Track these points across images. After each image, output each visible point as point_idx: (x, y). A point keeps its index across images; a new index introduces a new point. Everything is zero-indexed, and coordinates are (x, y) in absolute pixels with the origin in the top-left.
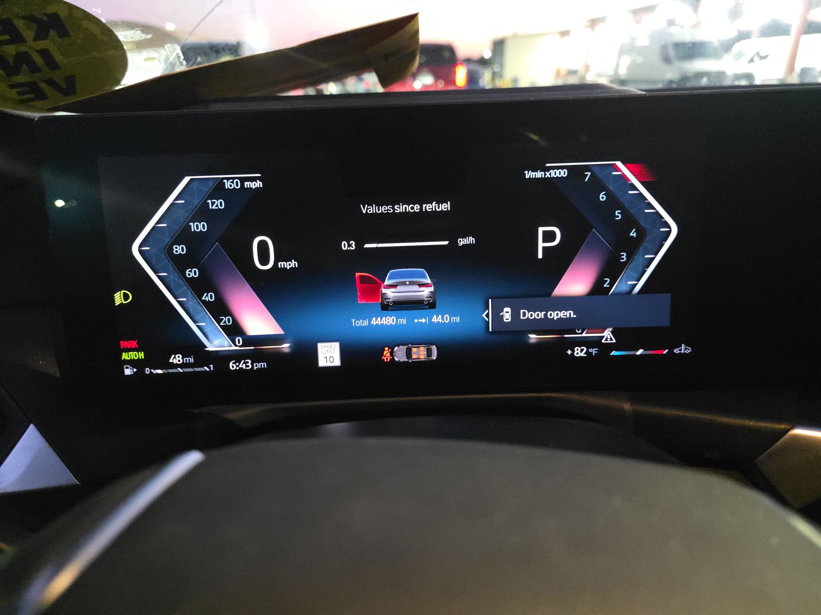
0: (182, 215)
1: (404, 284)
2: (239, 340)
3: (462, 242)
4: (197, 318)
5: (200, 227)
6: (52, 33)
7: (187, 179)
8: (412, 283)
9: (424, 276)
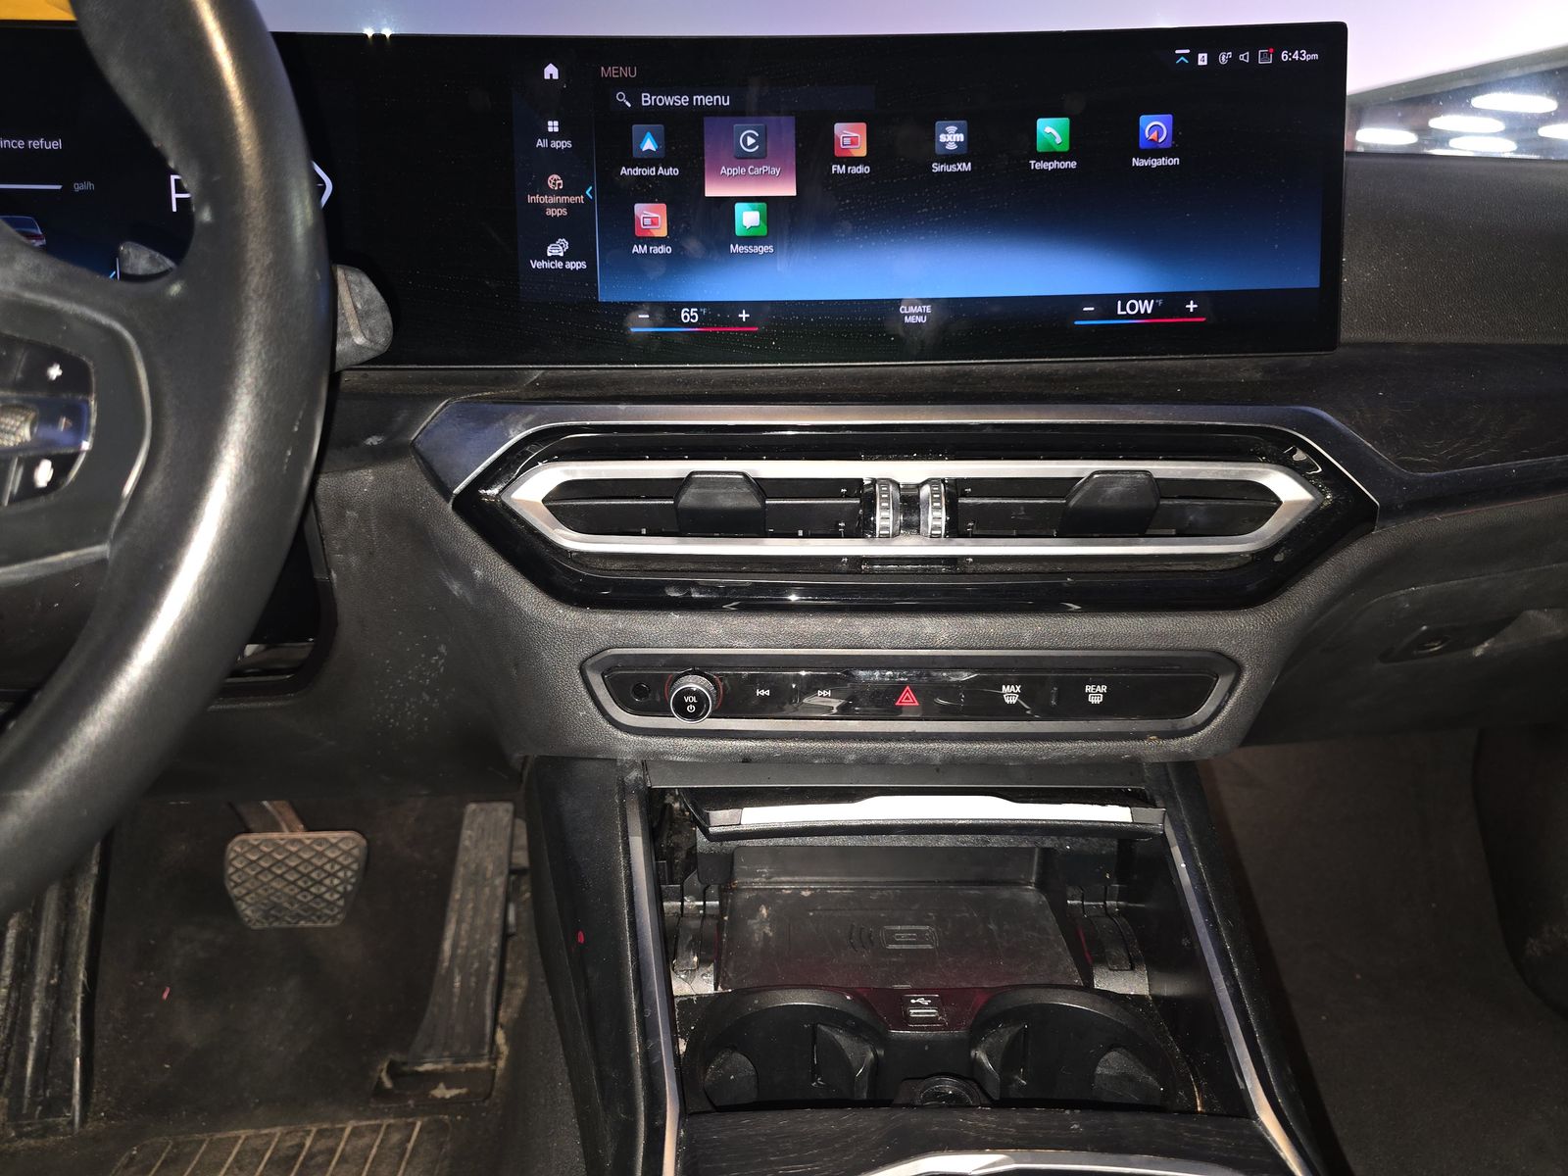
3: (78, 187)
9: (34, 227)
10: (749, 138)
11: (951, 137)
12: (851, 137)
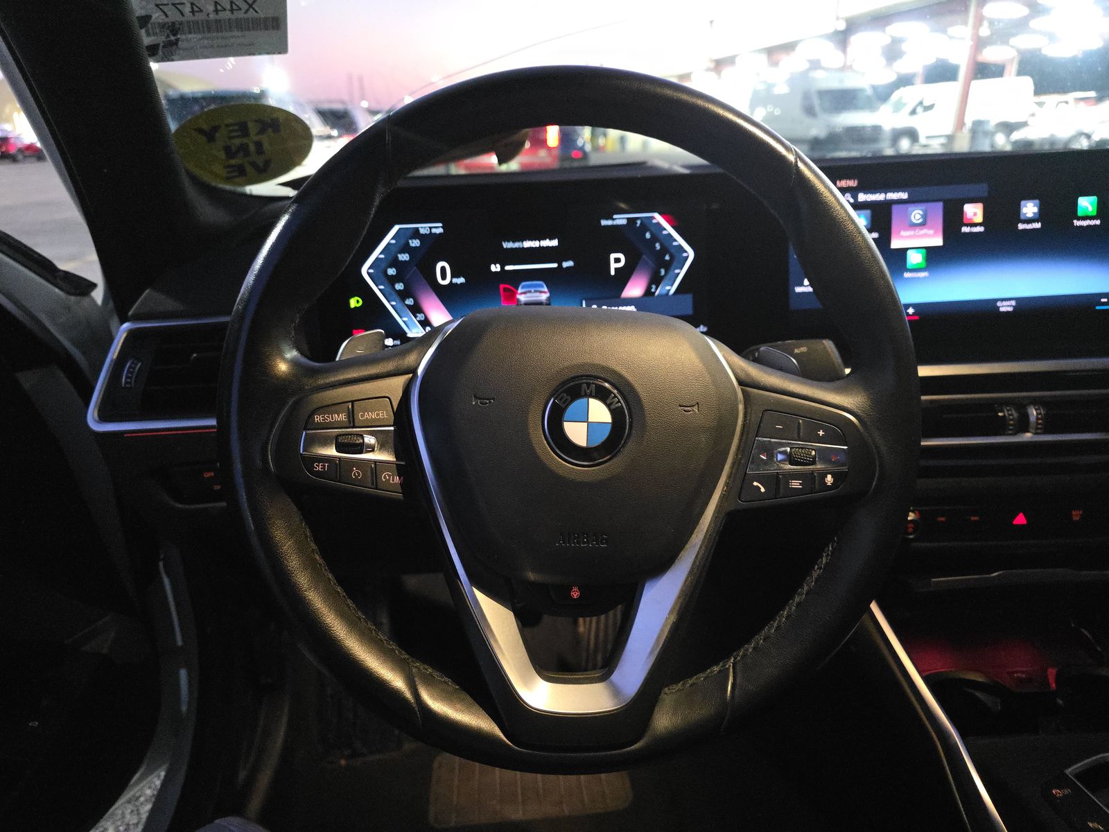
0: (394, 249)
1: (530, 292)
2: (428, 329)
3: (565, 264)
4: (402, 315)
5: (404, 257)
6: (270, 130)
7: (396, 228)
8: (535, 291)
9: (543, 287)
10: (917, 215)
11: (1030, 209)
12: (974, 212)
